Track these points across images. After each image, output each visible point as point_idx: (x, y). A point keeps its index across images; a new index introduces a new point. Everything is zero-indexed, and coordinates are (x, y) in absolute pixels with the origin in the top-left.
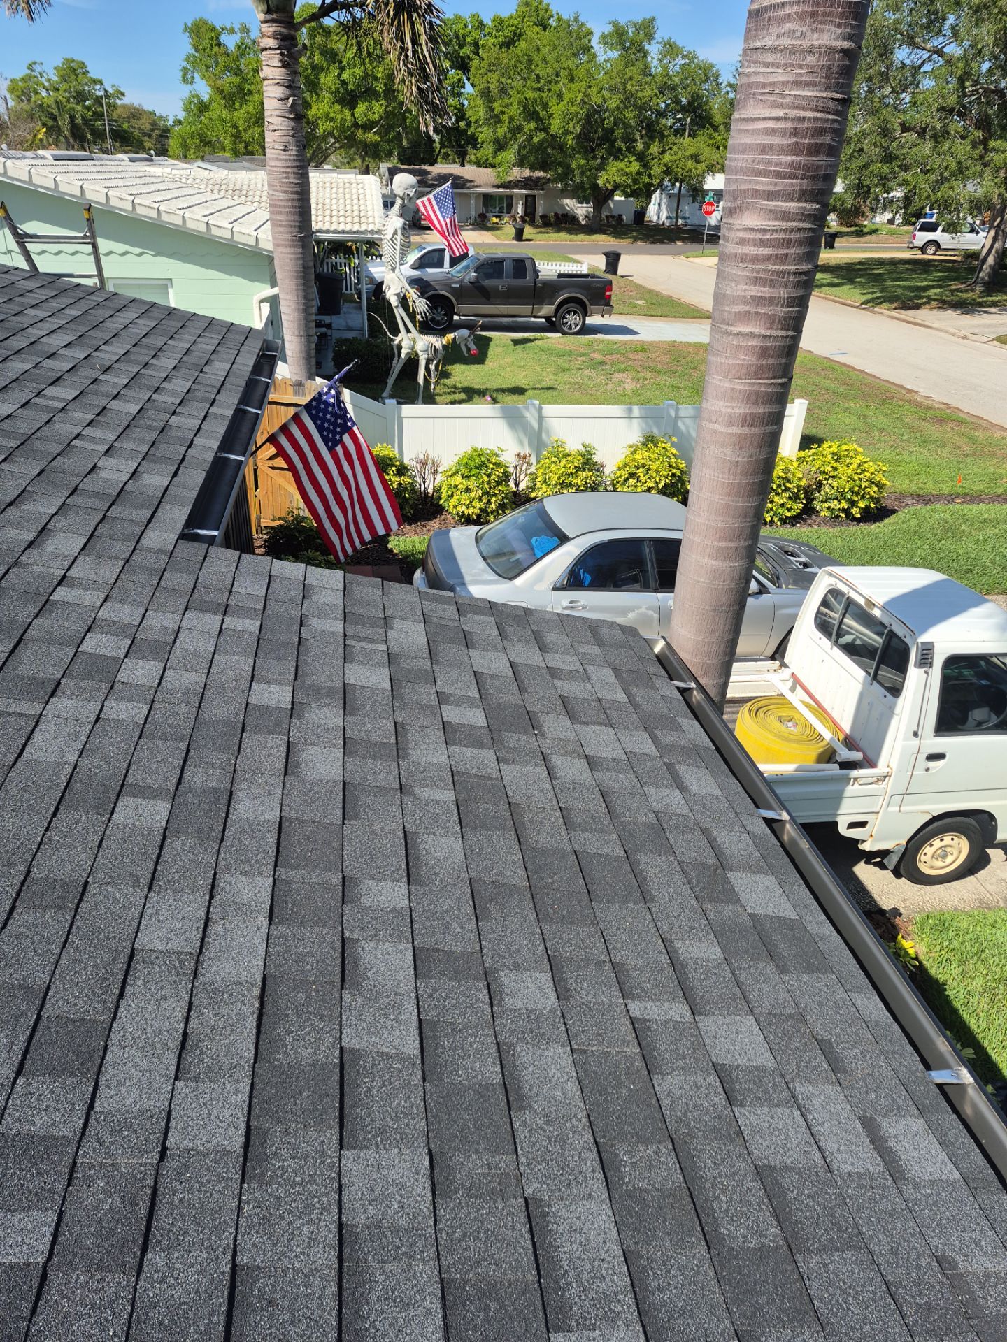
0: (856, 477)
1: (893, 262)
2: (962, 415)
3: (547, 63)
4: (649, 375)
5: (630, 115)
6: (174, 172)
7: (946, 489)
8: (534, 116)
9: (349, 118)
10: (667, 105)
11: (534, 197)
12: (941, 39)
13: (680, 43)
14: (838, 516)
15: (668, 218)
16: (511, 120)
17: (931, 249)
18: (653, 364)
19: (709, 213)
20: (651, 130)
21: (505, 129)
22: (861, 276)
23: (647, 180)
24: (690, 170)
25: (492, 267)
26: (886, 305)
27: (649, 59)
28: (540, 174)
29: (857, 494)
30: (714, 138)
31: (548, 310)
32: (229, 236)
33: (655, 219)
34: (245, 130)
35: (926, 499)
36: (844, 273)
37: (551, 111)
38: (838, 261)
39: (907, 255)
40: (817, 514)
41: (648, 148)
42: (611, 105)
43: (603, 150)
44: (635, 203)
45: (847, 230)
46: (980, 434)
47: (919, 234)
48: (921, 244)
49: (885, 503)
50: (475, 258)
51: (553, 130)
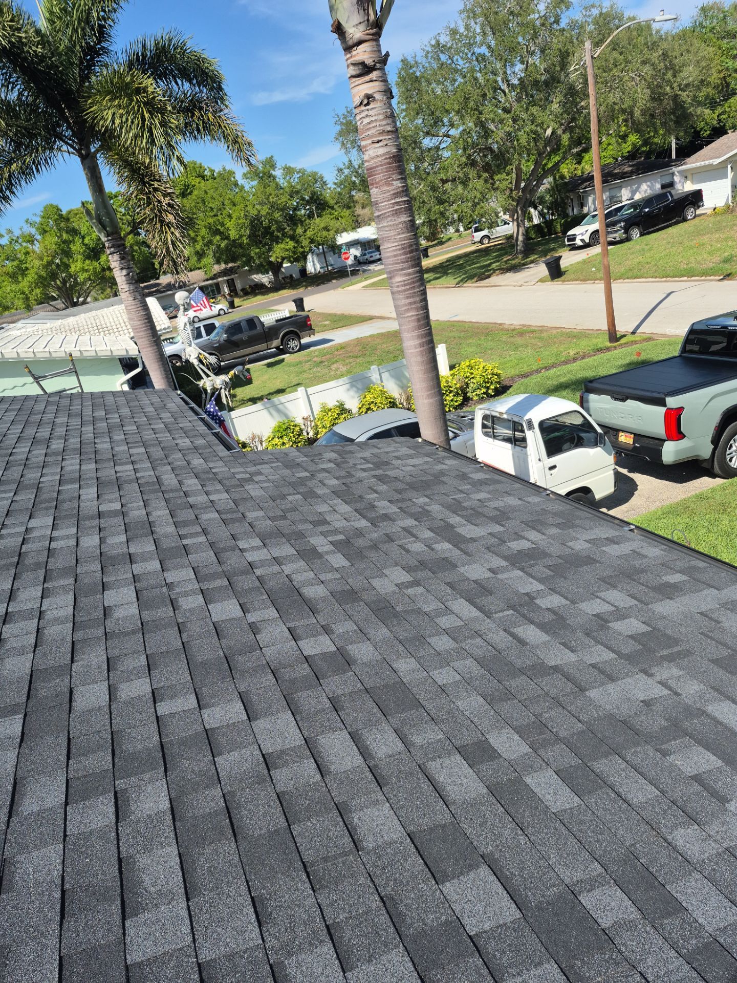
0: (484, 374)
1: (466, 255)
2: (532, 328)
3: (214, 199)
4: (351, 360)
5: (277, 215)
6: (28, 330)
7: (534, 368)
8: (217, 232)
9: (98, 266)
10: (297, 203)
11: (232, 279)
12: (446, 128)
13: (293, 166)
14: (483, 398)
15: (321, 268)
16: (203, 238)
17: (486, 241)
18: (351, 354)
19: (347, 259)
20: (293, 220)
21: (201, 243)
22: (451, 269)
23: (301, 250)
24: (326, 237)
25: (234, 328)
26: (469, 281)
27: (277, 180)
28: (230, 265)
29: (488, 382)
30: (333, 214)
31: (276, 343)
32: (95, 354)
33: (313, 271)
34: (30, 293)
35: (525, 376)
36: (440, 270)
37: (227, 226)
38: (434, 264)
39: (473, 248)
40: (472, 399)
41: (295, 231)
42: (263, 213)
43: (267, 240)
44: (298, 265)
45: (434, 243)
46: (545, 335)
47: (475, 234)
48: (479, 239)
49: (505, 383)
50: (222, 326)
51: (232, 237)
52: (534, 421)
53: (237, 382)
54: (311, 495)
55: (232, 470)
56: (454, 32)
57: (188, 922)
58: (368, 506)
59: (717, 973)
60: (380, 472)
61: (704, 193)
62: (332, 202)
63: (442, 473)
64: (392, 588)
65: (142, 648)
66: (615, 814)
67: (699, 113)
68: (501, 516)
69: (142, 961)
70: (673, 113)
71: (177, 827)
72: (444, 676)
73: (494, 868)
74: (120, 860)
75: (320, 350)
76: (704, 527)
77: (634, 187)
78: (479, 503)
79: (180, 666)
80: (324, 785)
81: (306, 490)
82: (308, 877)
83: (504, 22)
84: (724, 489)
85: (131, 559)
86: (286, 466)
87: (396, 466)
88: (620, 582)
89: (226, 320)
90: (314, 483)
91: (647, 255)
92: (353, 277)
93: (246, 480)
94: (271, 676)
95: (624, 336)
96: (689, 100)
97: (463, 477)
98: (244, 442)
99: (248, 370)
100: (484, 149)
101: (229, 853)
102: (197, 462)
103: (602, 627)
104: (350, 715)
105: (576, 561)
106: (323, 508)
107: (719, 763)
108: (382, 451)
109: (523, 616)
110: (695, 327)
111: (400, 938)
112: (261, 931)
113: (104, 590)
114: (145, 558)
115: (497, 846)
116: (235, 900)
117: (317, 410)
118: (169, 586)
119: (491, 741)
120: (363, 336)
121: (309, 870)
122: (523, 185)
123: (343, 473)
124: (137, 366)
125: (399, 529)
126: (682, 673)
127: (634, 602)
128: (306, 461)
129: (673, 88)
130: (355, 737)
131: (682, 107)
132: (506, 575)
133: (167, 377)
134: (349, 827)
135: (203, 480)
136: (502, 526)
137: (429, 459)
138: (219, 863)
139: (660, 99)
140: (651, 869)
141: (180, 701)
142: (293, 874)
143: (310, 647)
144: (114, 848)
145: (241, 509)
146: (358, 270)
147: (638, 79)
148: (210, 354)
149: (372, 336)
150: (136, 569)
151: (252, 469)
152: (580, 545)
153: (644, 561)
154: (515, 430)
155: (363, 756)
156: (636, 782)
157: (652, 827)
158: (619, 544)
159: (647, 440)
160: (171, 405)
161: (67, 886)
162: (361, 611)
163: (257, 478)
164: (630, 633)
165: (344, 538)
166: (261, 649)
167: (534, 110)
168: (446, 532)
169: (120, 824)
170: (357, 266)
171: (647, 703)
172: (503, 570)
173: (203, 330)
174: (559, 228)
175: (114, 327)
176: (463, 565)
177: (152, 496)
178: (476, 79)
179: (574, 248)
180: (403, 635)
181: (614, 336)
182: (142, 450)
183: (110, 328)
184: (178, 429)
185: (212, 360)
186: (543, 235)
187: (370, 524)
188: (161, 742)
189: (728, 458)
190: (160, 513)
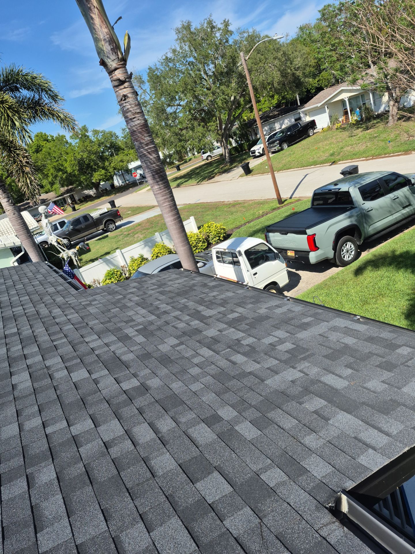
0: (216, 230)
1: (200, 167)
2: (239, 202)
3: (55, 152)
4: (145, 231)
5: (93, 157)
7: (243, 223)
8: (60, 170)
10: (103, 149)
11: (72, 195)
12: (178, 101)
13: (98, 129)
14: (218, 242)
15: (122, 183)
16: (52, 174)
17: (210, 158)
18: (145, 228)
19: (136, 176)
20: (102, 159)
21: (51, 177)
22: (193, 175)
23: (109, 174)
24: (122, 165)
25: (76, 222)
26: (204, 181)
27: (90, 138)
28: (70, 187)
29: (219, 234)
30: (124, 153)
31: (102, 227)
33: (118, 185)
35: (238, 228)
36: (187, 176)
37: (65, 166)
38: (184, 174)
39: (203, 163)
40: (212, 244)
41: (104, 164)
42: (85, 156)
43: (89, 171)
44: (109, 183)
45: (181, 162)
46: (246, 205)
47: (203, 155)
48: (205, 158)
49: (228, 233)
50: (69, 222)
51: (69, 172)
52: (241, 251)
53: (81, 252)
54: (124, 307)
55: (79, 301)
56: (174, 51)
57: (69, 528)
58: (156, 308)
59: (321, 496)
60: (161, 289)
61: (316, 121)
62: (123, 147)
63: (194, 285)
64: (169, 348)
65: (35, 402)
66: (277, 435)
67: (307, 81)
68: (224, 303)
69: (47, 551)
70: (294, 82)
71: (61, 485)
72: (196, 387)
73: (220, 471)
74: (32, 507)
75: (127, 228)
76: (335, 293)
77: (281, 122)
78: (213, 297)
79: (57, 407)
80: (136, 450)
81: (121, 305)
82: (130, 494)
83: (199, 44)
84: (343, 272)
85: (25, 357)
86: (109, 294)
87: (170, 285)
88: (282, 326)
89: (71, 219)
90: (126, 300)
91: (292, 156)
92: (141, 185)
93: (88, 305)
94: (106, 404)
95: (286, 200)
96: (301, 75)
97: (205, 285)
98: (89, 285)
99: (87, 244)
100: (200, 110)
101: (89, 492)
102: (59, 299)
103: (273, 349)
104: (148, 414)
105: (261, 319)
106: (131, 313)
107: (326, 403)
108: (162, 278)
109: (235, 350)
110: (316, 192)
111: (176, 512)
112: (107, 524)
113: (11, 376)
114: (33, 355)
115: (222, 461)
116: (93, 513)
117: (129, 261)
118: (48, 368)
119: (219, 413)
120: (150, 217)
121: (130, 491)
122: (223, 127)
123: (141, 293)
124: (21, 251)
125: (172, 318)
126: (310, 364)
127: (289, 334)
128: (121, 290)
129: (291, 70)
130: (151, 425)
131: (298, 79)
132: (227, 332)
133: (39, 255)
134: (149, 467)
135: (63, 309)
136: (225, 307)
137: (187, 279)
138: (84, 498)
139: (286, 76)
140: (294, 457)
141: (58, 425)
142: (122, 494)
143: (126, 386)
144: (28, 502)
145: (86, 321)
146: (143, 181)
147: (273, 67)
148: (64, 238)
149: (155, 217)
150: (29, 362)
151: (91, 298)
152: (263, 311)
153: (293, 314)
154: (233, 257)
155: (155, 433)
156: (287, 419)
157: (295, 438)
158: (281, 307)
159: (301, 253)
160: (42, 271)
161: (4, 525)
162: (153, 363)
163: (93, 303)
164: (286, 350)
165: (143, 327)
166: (100, 391)
167: (223, 87)
168: (197, 315)
169: (30, 490)
170: (142, 179)
171: (293, 382)
172: (225, 329)
173: (58, 225)
174: (246, 148)
175: (5, 231)
176: (205, 330)
177: (35, 322)
178: (190, 74)
179: (255, 157)
180: (175, 370)
181: (281, 201)
182: (27, 297)
183: (3, 231)
184: (47, 283)
185: (65, 241)
186: (239, 152)
187: (156, 318)
188: (49, 446)
189: (342, 256)
190: (40, 330)
